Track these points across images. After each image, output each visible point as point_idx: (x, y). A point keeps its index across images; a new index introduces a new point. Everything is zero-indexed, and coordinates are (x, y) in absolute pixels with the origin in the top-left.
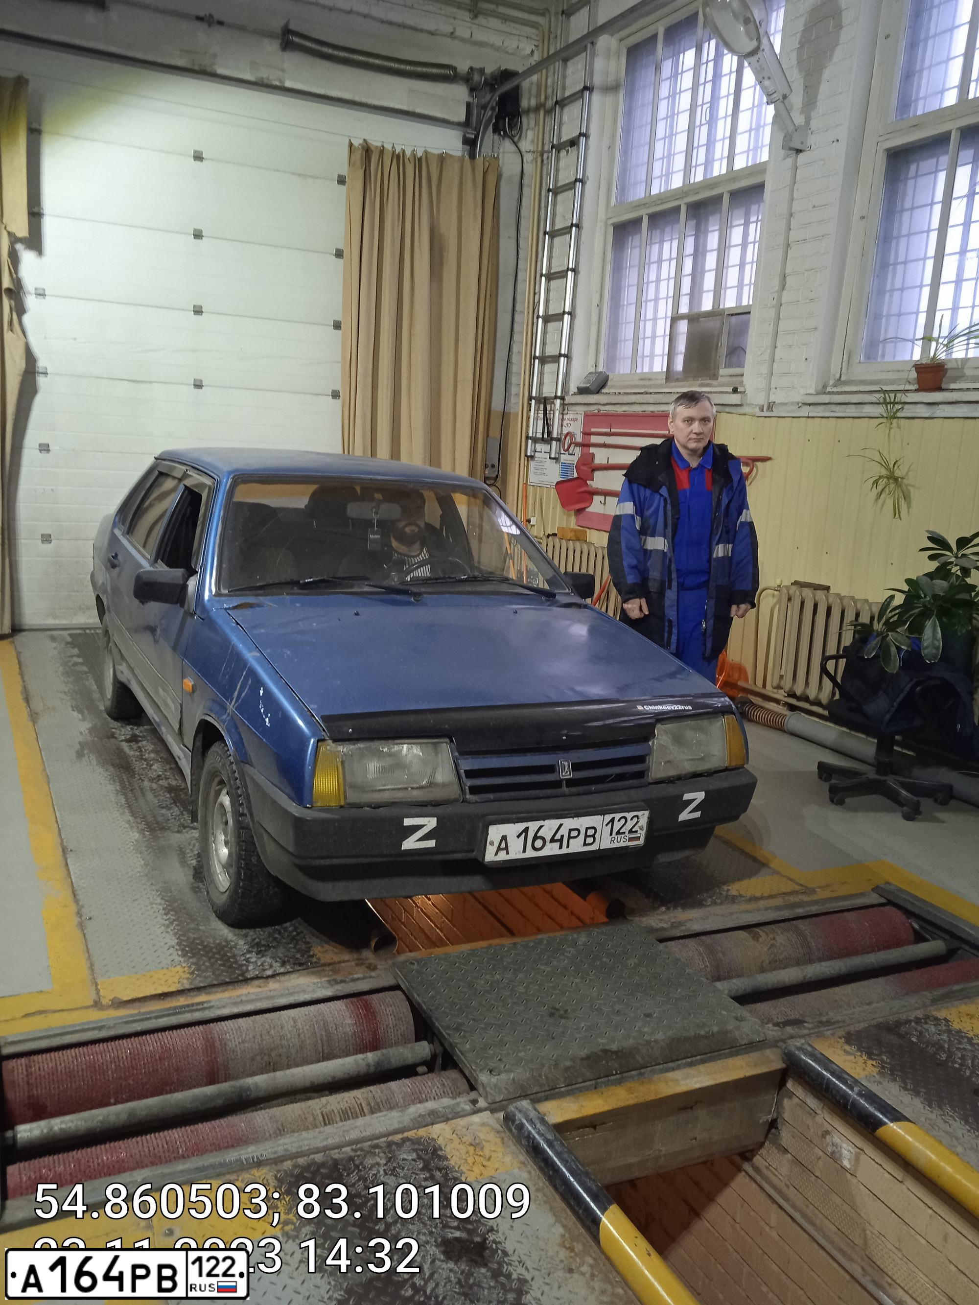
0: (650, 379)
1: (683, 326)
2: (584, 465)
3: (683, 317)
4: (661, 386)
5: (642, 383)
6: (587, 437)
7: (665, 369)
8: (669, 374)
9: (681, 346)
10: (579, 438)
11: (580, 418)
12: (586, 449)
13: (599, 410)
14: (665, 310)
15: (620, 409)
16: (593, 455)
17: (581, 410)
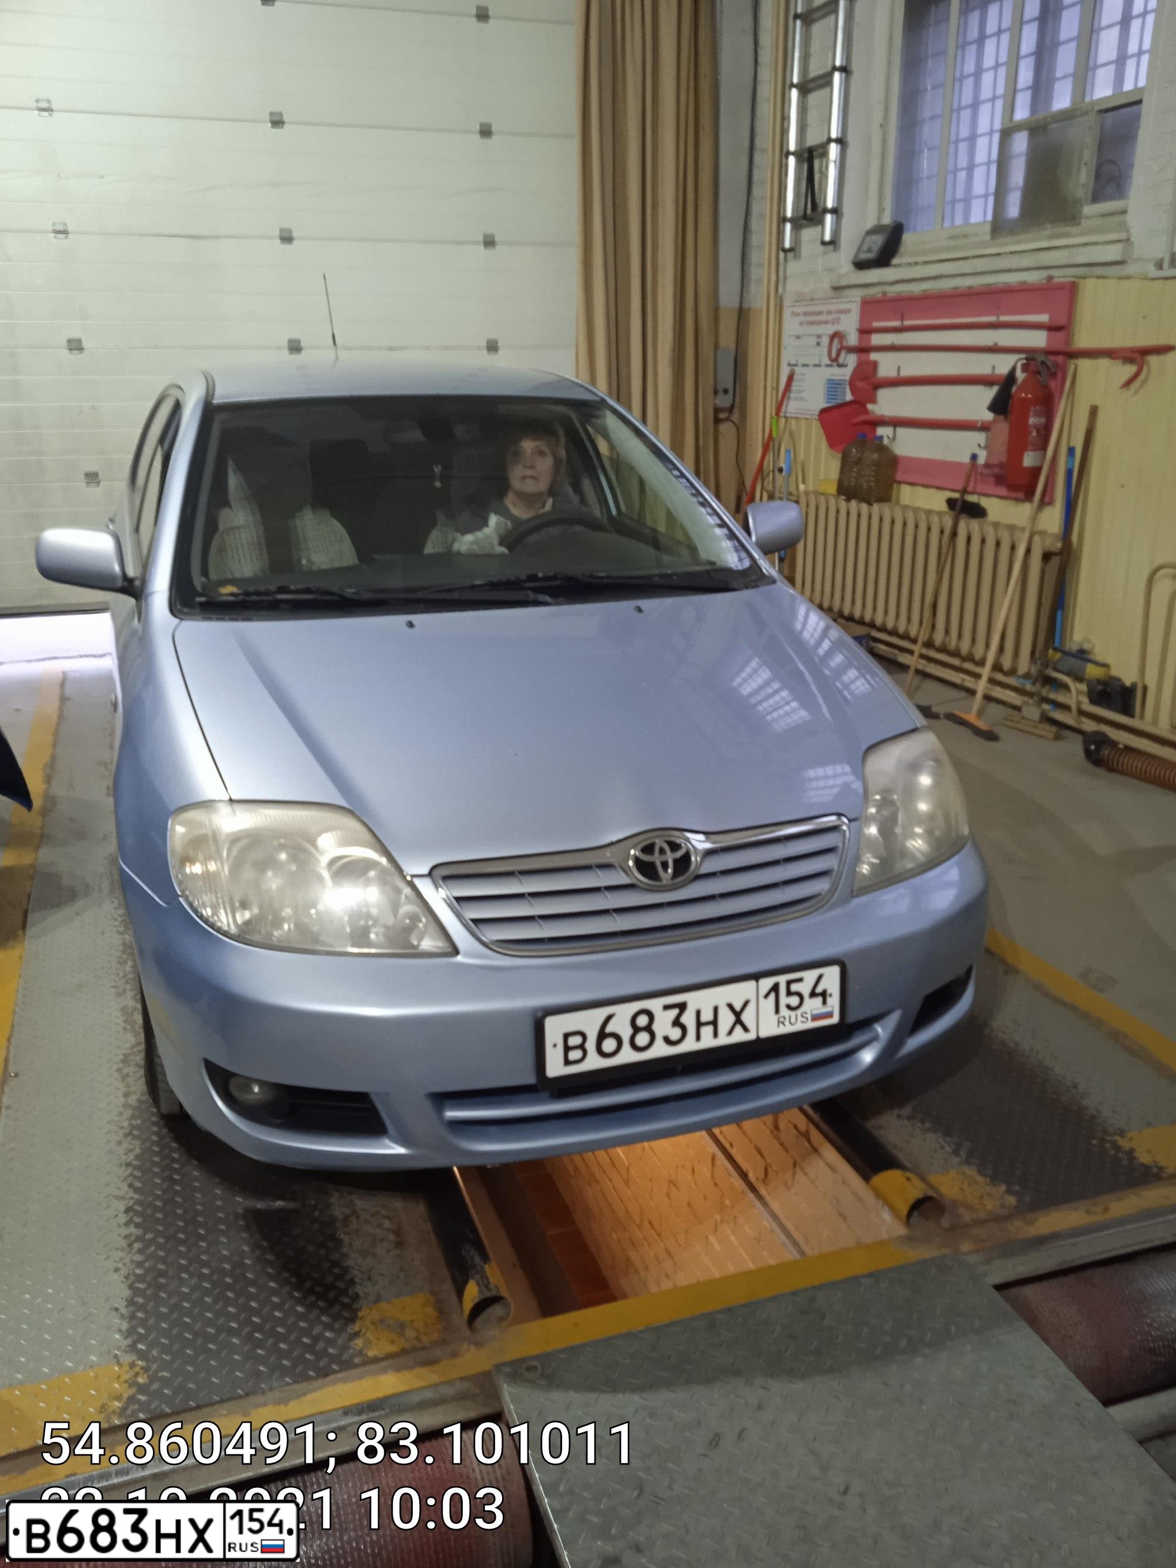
0: (965, 236)
1: (1021, 143)
2: (862, 379)
3: (1019, 127)
4: (983, 244)
5: (952, 243)
6: (865, 336)
7: (989, 217)
8: (999, 226)
9: (1018, 176)
10: (853, 340)
11: (855, 308)
12: (863, 356)
13: (884, 293)
14: (989, 119)
15: (916, 288)
16: (875, 364)
17: (857, 295)
